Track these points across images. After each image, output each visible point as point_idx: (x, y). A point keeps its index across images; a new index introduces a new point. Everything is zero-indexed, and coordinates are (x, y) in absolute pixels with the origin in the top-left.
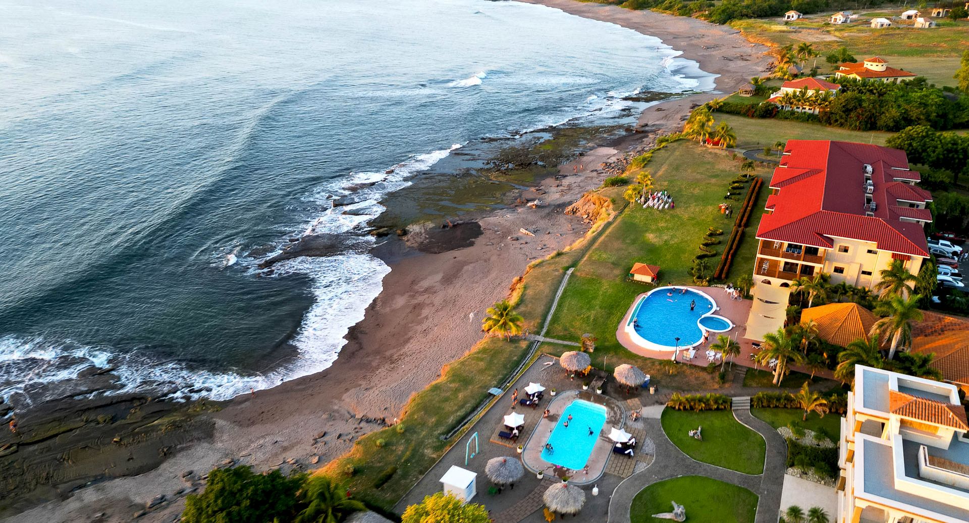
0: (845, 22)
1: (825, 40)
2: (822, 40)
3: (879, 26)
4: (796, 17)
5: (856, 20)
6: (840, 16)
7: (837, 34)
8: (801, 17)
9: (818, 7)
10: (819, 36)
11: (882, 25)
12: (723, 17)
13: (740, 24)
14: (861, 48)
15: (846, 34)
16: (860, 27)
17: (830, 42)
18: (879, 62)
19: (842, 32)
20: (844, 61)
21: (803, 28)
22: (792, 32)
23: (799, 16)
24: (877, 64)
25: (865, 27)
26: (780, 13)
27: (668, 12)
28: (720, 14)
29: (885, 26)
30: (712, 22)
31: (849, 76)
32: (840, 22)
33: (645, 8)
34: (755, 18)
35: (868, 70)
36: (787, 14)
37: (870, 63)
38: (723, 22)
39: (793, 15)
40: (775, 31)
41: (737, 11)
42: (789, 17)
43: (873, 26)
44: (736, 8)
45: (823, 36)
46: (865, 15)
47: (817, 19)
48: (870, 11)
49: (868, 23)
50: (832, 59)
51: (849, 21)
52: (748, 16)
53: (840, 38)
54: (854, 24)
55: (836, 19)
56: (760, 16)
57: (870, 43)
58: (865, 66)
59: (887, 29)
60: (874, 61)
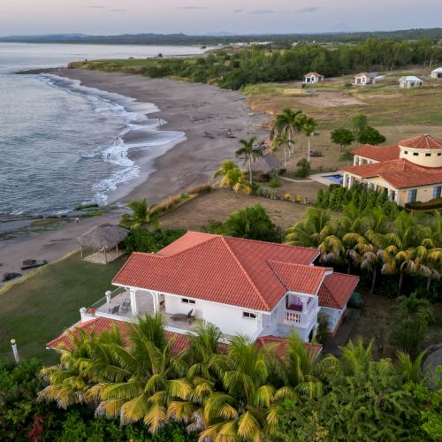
0: (370, 83)
1: (344, 104)
2: (340, 105)
3: (409, 86)
4: (316, 80)
5: (382, 81)
6: (364, 76)
7: (360, 96)
8: (322, 79)
9: (341, 69)
10: (337, 100)
11: (413, 84)
12: (236, 81)
13: (251, 89)
14: (390, 115)
15: (371, 97)
16: (387, 88)
17: (349, 107)
18: (433, 146)
19: (366, 95)
20: (363, 140)
21: (320, 91)
22: (307, 96)
23: (320, 78)
24: (428, 151)
25: (393, 87)
26: (300, 77)
27: (186, 79)
28: (233, 79)
29: (416, 85)
30: (224, 88)
31: (369, 182)
32: (364, 84)
33: (166, 75)
34: (272, 82)
35: (408, 165)
36: (307, 77)
37: (411, 151)
38: (236, 87)
39: (313, 78)
40: (288, 96)
41: (251, 75)
42: (309, 80)
43: (402, 86)
44: (251, 72)
45: (344, 100)
46: (392, 76)
47: (339, 82)
48: (396, 72)
49: (396, 83)
50: (342, 137)
51: (374, 82)
52: (265, 80)
53: (364, 101)
54: (381, 85)
55: (359, 80)
56: (276, 81)
57: (401, 106)
58: (402, 155)
59: (420, 88)
60: (420, 144)
